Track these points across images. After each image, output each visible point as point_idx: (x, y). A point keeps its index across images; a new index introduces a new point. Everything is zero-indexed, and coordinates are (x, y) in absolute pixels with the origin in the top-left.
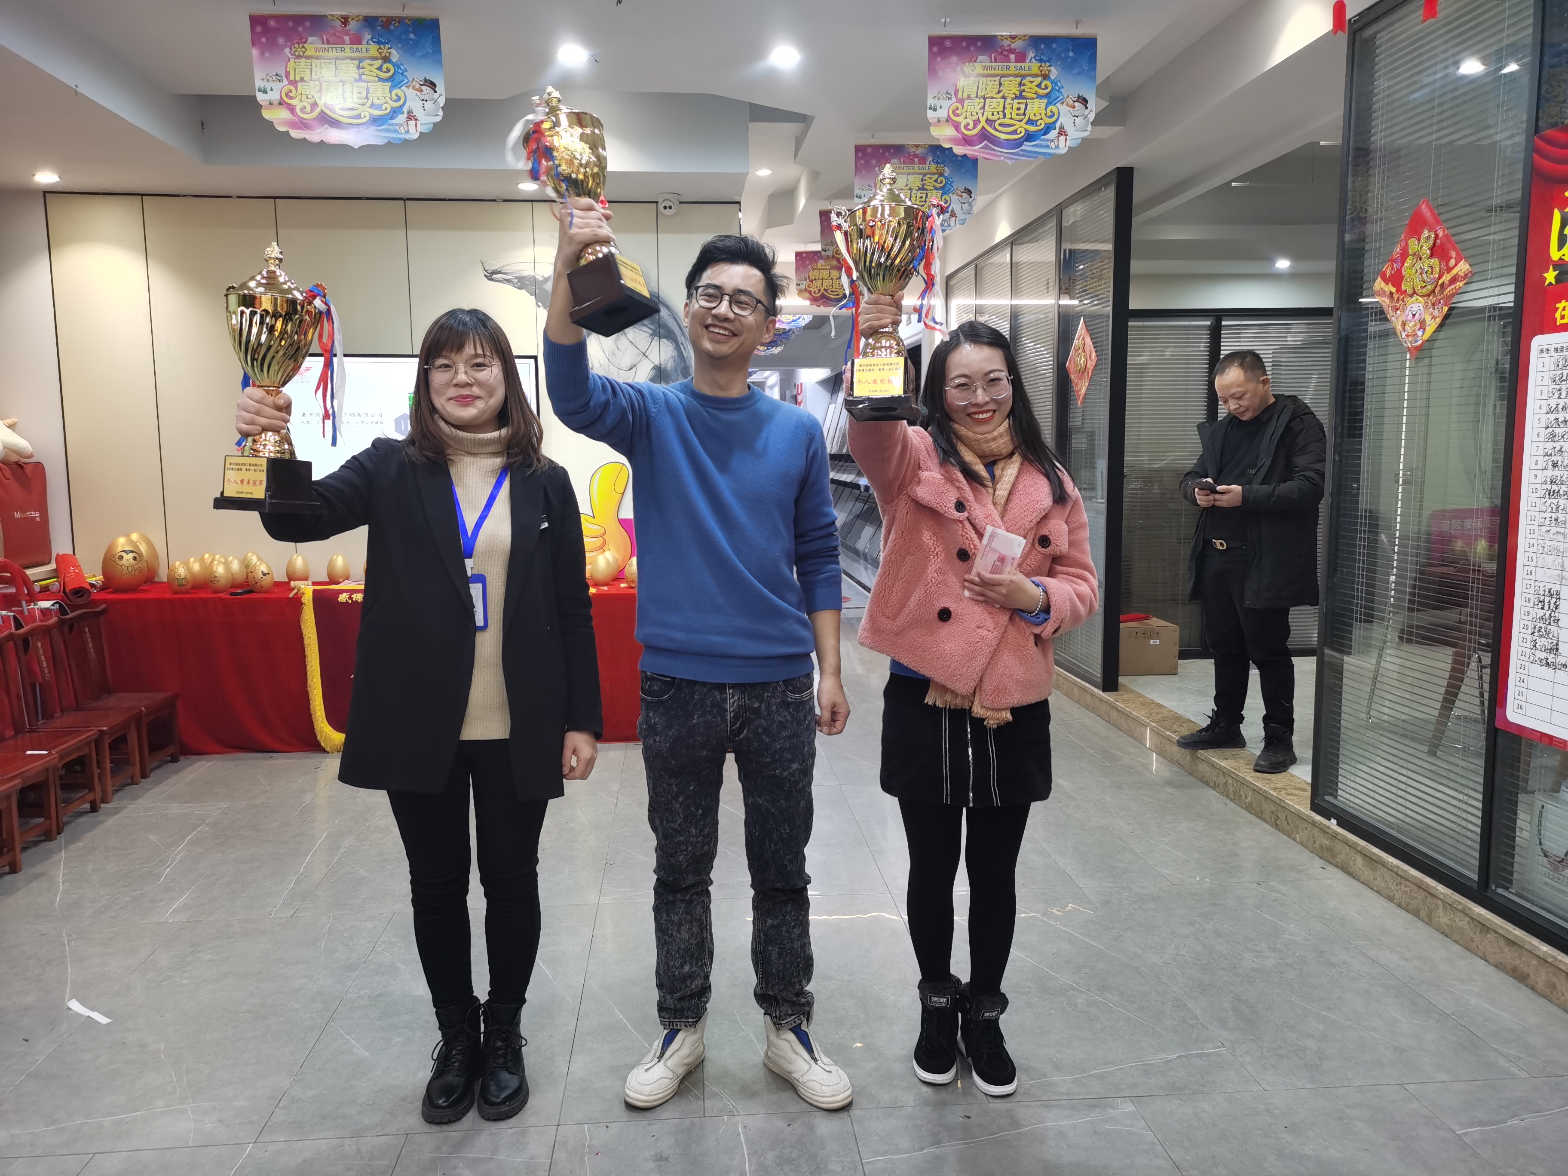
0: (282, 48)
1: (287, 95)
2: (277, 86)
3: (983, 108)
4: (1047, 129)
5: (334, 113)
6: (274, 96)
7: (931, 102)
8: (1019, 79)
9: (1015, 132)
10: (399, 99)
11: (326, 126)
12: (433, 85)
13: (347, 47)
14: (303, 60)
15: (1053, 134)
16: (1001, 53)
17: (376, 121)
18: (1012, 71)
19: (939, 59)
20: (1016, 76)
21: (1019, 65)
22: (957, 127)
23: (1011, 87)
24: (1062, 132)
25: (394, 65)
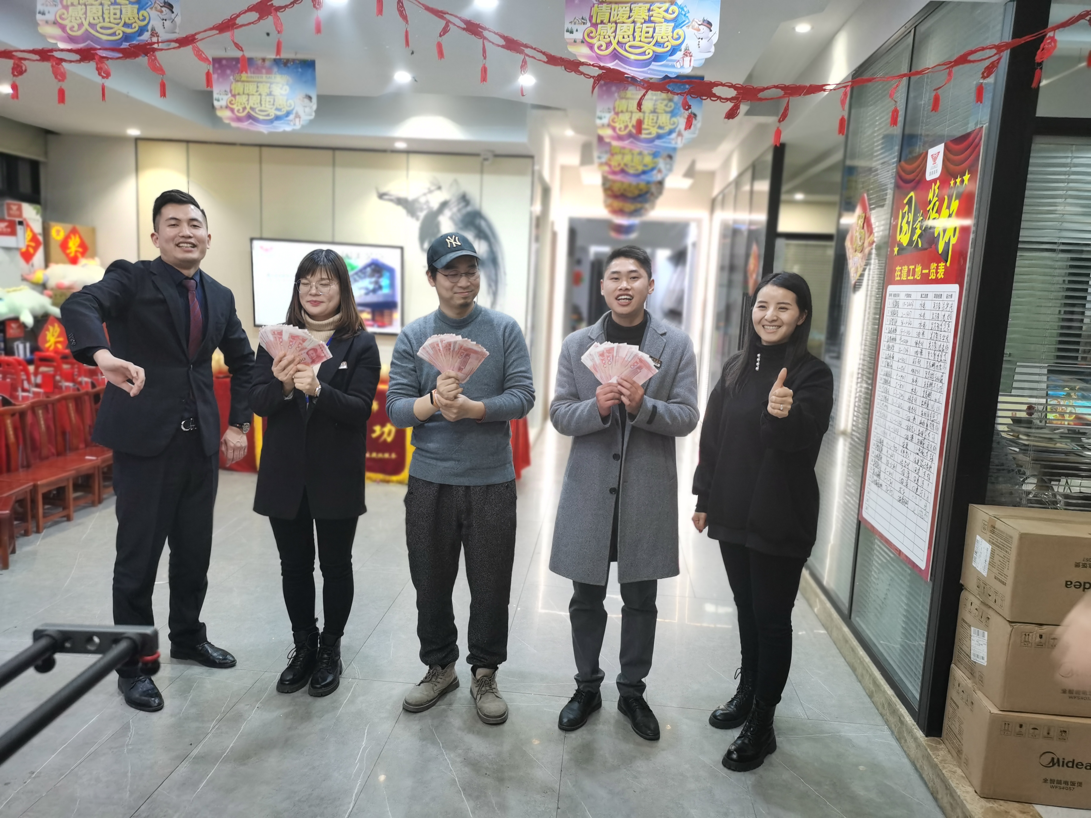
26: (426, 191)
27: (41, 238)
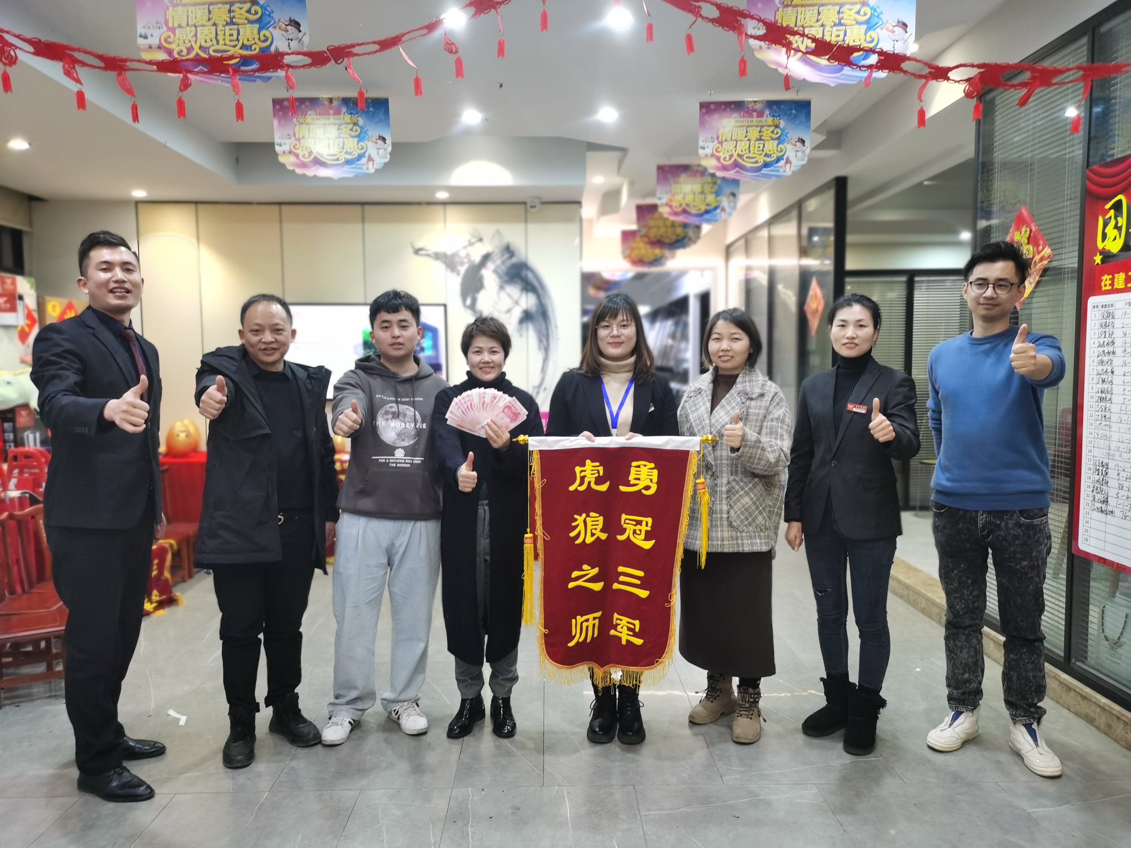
0: (291, 119)
1: (294, 147)
2: (288, 142)
3: (736, 147)
5: (323, 157)
6: (286, 148)
7: (701, 144)
8: (759, 129)
9: (757, 162)
10: (363, 148)
11: (318, 166)
12: (384, 139)
13: (332, 117)
14: (304, 125)
16: (748, 112)
17: (348, 162)
18: (755, 123)
19: (706, 117)
20: (757, 126)
21: (759, 119)
22: (718, 159)
23: (754, 133)
25: (360, 127)
26: (466, 243)
27: (36, 315)
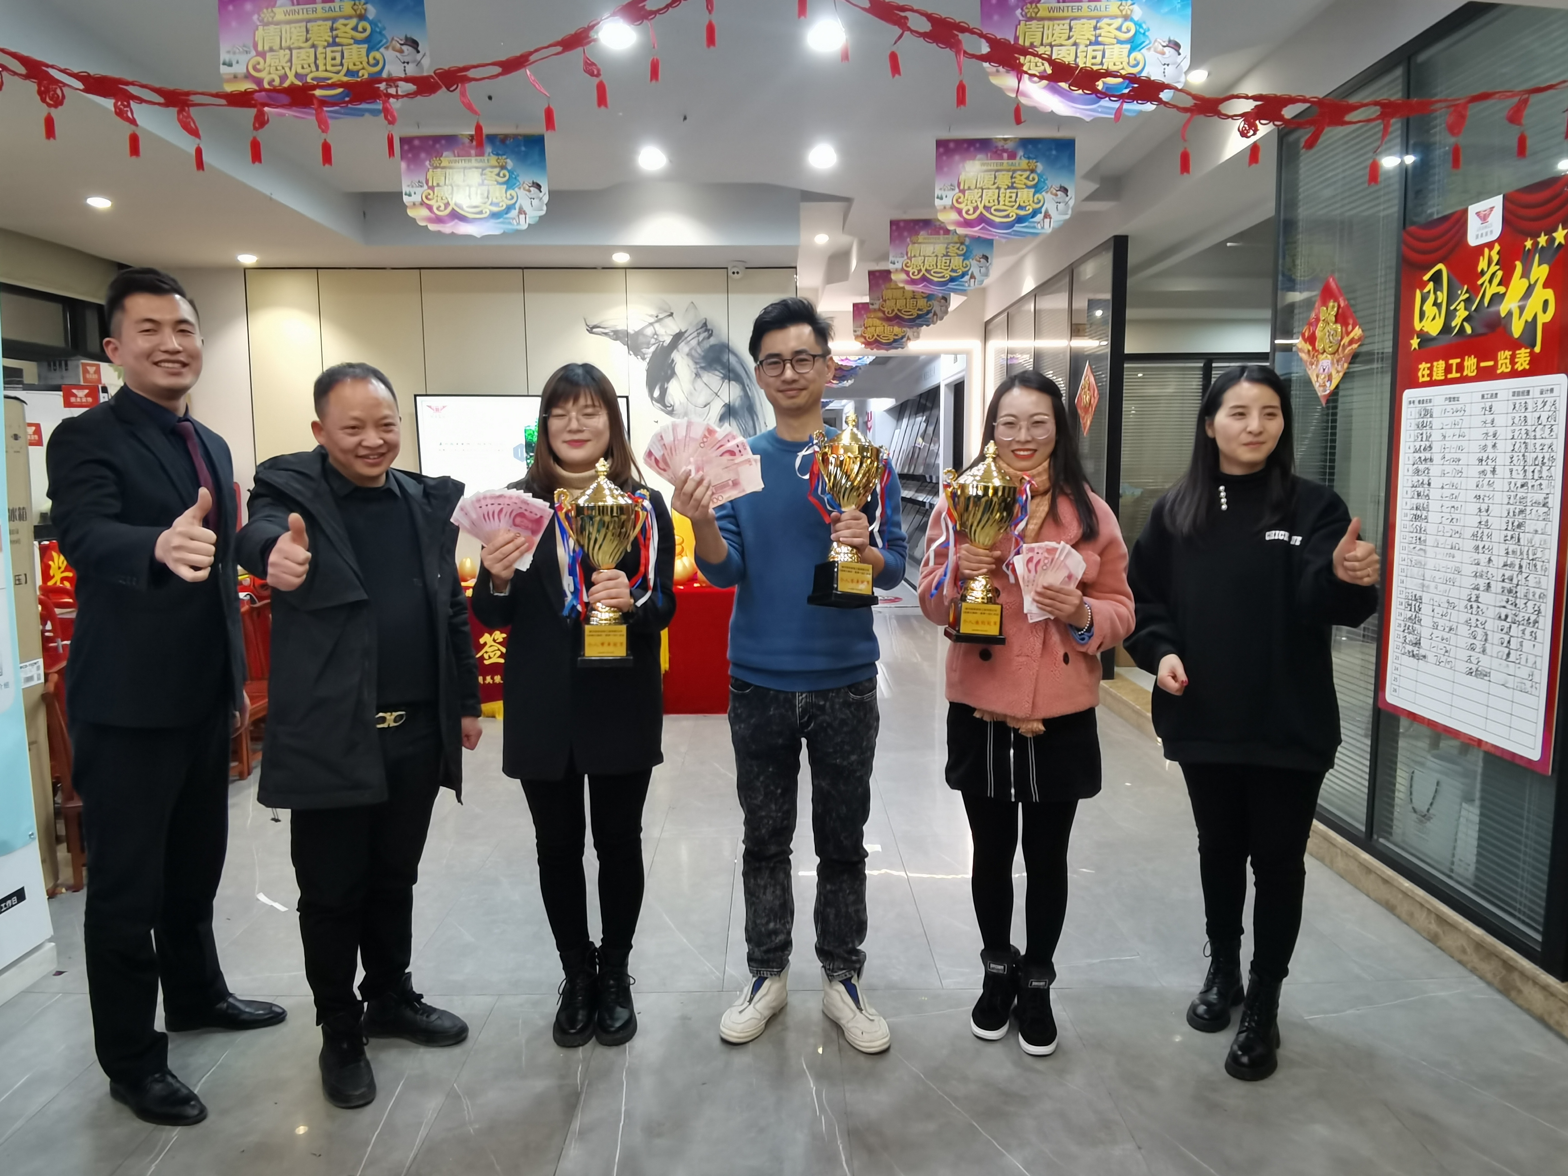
0: (423, 161)
1: (427, 198)
2: (419, 191)
3: (981, 197)
4: (1035, 213)
5: (462, 209)
6: (417, 198)
7: (937, 192)
8: (1011, 173)
9: (1007, 216)
10: (512, 198)
11: (456, 221)
12: (538, 187)
13: (473, 159)
14: (439, 170)
15: (1039, 217)
16: (996, 152)
17: (494, 215)
18: (1005, 167)
19: (944, 158)
20: (1008, 171)
21: (1010, 161)
22: (959, 212)
23: (1004, 179)
24: (1047, 215)
25: (509, 171)
